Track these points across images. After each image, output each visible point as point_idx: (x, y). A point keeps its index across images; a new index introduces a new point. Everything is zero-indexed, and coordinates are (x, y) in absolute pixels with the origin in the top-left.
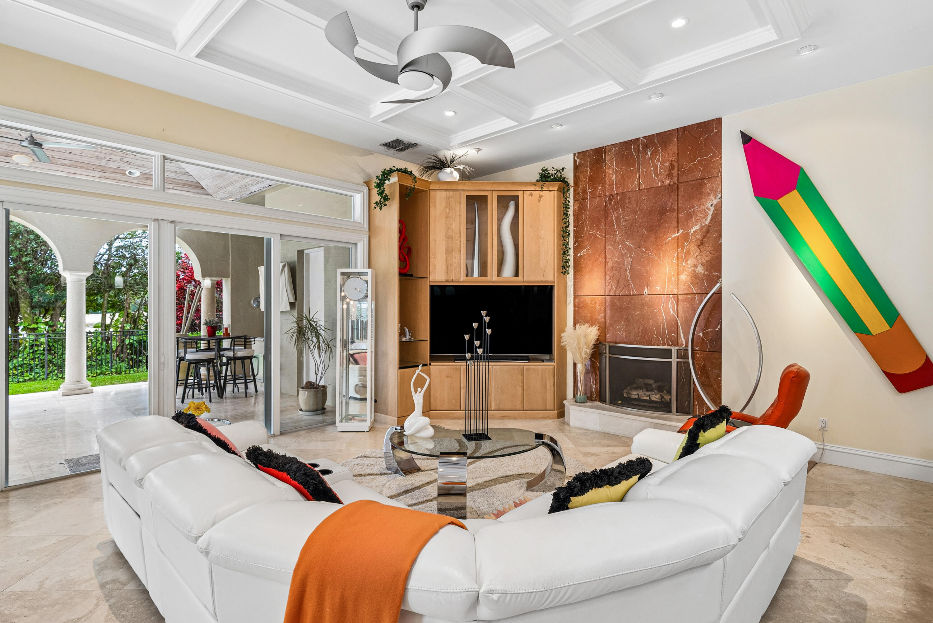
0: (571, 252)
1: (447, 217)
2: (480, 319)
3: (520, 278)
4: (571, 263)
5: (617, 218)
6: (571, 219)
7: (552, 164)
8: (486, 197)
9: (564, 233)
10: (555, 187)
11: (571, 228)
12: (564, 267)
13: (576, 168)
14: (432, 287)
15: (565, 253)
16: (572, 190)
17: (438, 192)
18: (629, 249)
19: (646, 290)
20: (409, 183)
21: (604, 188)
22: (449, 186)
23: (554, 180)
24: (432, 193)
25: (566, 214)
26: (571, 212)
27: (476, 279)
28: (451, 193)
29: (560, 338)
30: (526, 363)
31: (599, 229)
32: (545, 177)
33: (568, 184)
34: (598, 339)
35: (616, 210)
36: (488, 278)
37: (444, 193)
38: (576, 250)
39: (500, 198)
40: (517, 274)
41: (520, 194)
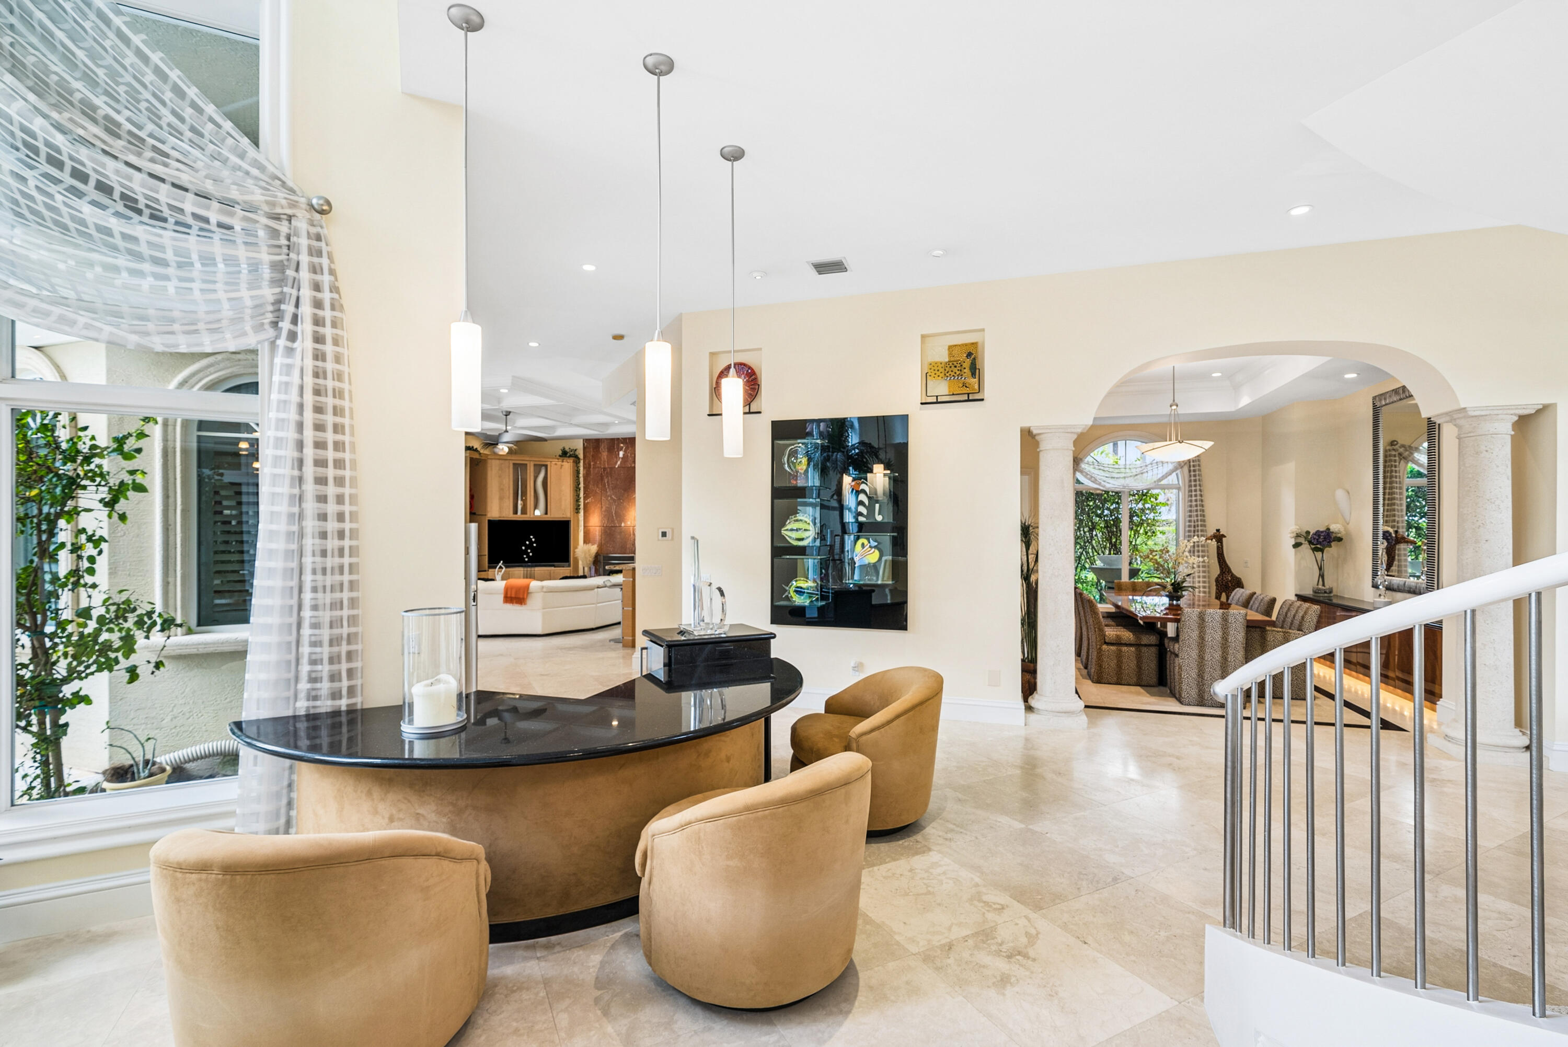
0: (582, 500)
1: (500, 477)
2: (530, 540)
3: (548, 515)
4: (582, 506)
5: (608, 482)
6: (582, 480)
7: (568, 446)
8: (526, 464)
9: (577, 489)
10: (571, 460)
11: (582, 486)
12: (577, 509)
13: (584, 448)
14: (489, 521)
15: (578, 500)
16: (582, 462)
17: (493, 461)
18: (614, 500)
19: (623, 525)
20: (476, 456)
21: (600, 463)
22: (501, 458)
23: (570, 456)
24: (489, 461)
25: (578, 477)
26: (581, 475)
27: (519, 517)
28: (502, 462)
29: (574, 552)
30: (553, 568)
31: (598, 487)
32: (564, 454)
33: (579, 459)
34: (597, 553)
35: (607, 477)
36: (528, 515)
37: (498, 461)
38: (585, 498)
39: (535, 465)
40: (546, 513)
41: (548, 463)
